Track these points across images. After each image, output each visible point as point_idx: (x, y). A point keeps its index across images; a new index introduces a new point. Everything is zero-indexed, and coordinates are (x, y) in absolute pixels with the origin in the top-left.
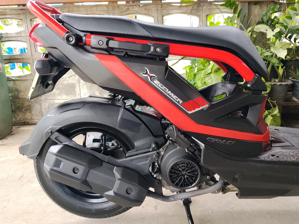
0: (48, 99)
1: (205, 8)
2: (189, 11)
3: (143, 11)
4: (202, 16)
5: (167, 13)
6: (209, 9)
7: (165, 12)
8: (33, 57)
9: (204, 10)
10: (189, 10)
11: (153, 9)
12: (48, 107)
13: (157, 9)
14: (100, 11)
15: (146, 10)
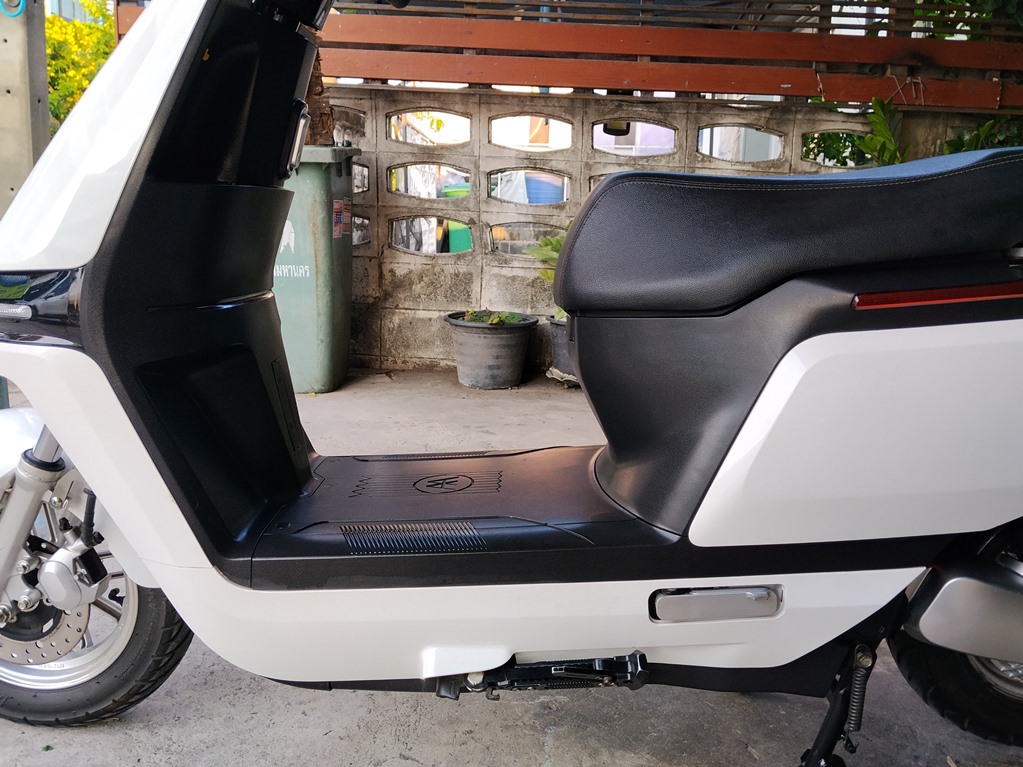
0: (400, 306)
1: (799, 116)
2: (762, 122)
3: (654, 115)
4: (791, 135)
5: (711, 122)
6: (809, 120)
7: (705, 119)
8: (380, 203)
9: (798, 122)
10: (763, 119)
11: (678, 112)
12: (399, 327)
13: (688, 113)
14: (554, 106)
15: (660, 110)
